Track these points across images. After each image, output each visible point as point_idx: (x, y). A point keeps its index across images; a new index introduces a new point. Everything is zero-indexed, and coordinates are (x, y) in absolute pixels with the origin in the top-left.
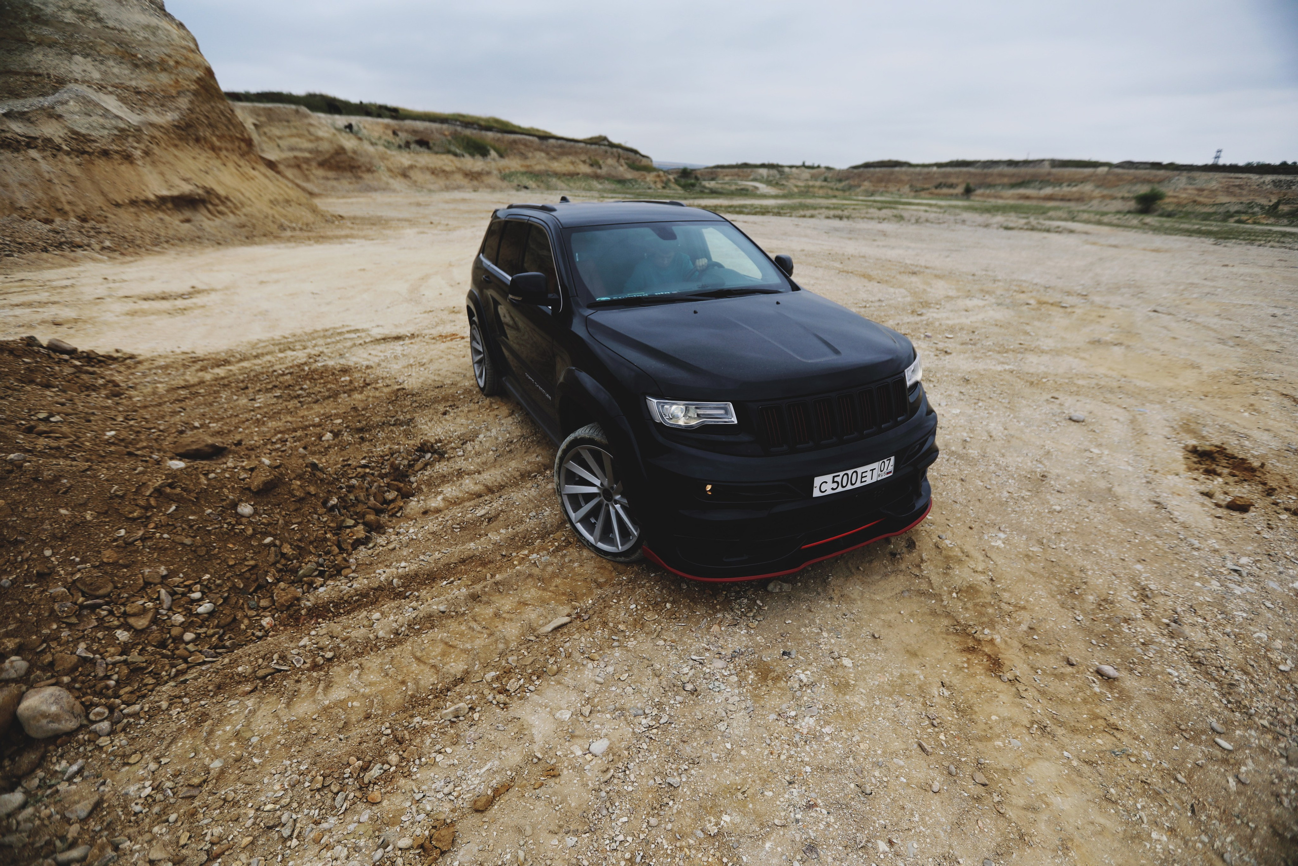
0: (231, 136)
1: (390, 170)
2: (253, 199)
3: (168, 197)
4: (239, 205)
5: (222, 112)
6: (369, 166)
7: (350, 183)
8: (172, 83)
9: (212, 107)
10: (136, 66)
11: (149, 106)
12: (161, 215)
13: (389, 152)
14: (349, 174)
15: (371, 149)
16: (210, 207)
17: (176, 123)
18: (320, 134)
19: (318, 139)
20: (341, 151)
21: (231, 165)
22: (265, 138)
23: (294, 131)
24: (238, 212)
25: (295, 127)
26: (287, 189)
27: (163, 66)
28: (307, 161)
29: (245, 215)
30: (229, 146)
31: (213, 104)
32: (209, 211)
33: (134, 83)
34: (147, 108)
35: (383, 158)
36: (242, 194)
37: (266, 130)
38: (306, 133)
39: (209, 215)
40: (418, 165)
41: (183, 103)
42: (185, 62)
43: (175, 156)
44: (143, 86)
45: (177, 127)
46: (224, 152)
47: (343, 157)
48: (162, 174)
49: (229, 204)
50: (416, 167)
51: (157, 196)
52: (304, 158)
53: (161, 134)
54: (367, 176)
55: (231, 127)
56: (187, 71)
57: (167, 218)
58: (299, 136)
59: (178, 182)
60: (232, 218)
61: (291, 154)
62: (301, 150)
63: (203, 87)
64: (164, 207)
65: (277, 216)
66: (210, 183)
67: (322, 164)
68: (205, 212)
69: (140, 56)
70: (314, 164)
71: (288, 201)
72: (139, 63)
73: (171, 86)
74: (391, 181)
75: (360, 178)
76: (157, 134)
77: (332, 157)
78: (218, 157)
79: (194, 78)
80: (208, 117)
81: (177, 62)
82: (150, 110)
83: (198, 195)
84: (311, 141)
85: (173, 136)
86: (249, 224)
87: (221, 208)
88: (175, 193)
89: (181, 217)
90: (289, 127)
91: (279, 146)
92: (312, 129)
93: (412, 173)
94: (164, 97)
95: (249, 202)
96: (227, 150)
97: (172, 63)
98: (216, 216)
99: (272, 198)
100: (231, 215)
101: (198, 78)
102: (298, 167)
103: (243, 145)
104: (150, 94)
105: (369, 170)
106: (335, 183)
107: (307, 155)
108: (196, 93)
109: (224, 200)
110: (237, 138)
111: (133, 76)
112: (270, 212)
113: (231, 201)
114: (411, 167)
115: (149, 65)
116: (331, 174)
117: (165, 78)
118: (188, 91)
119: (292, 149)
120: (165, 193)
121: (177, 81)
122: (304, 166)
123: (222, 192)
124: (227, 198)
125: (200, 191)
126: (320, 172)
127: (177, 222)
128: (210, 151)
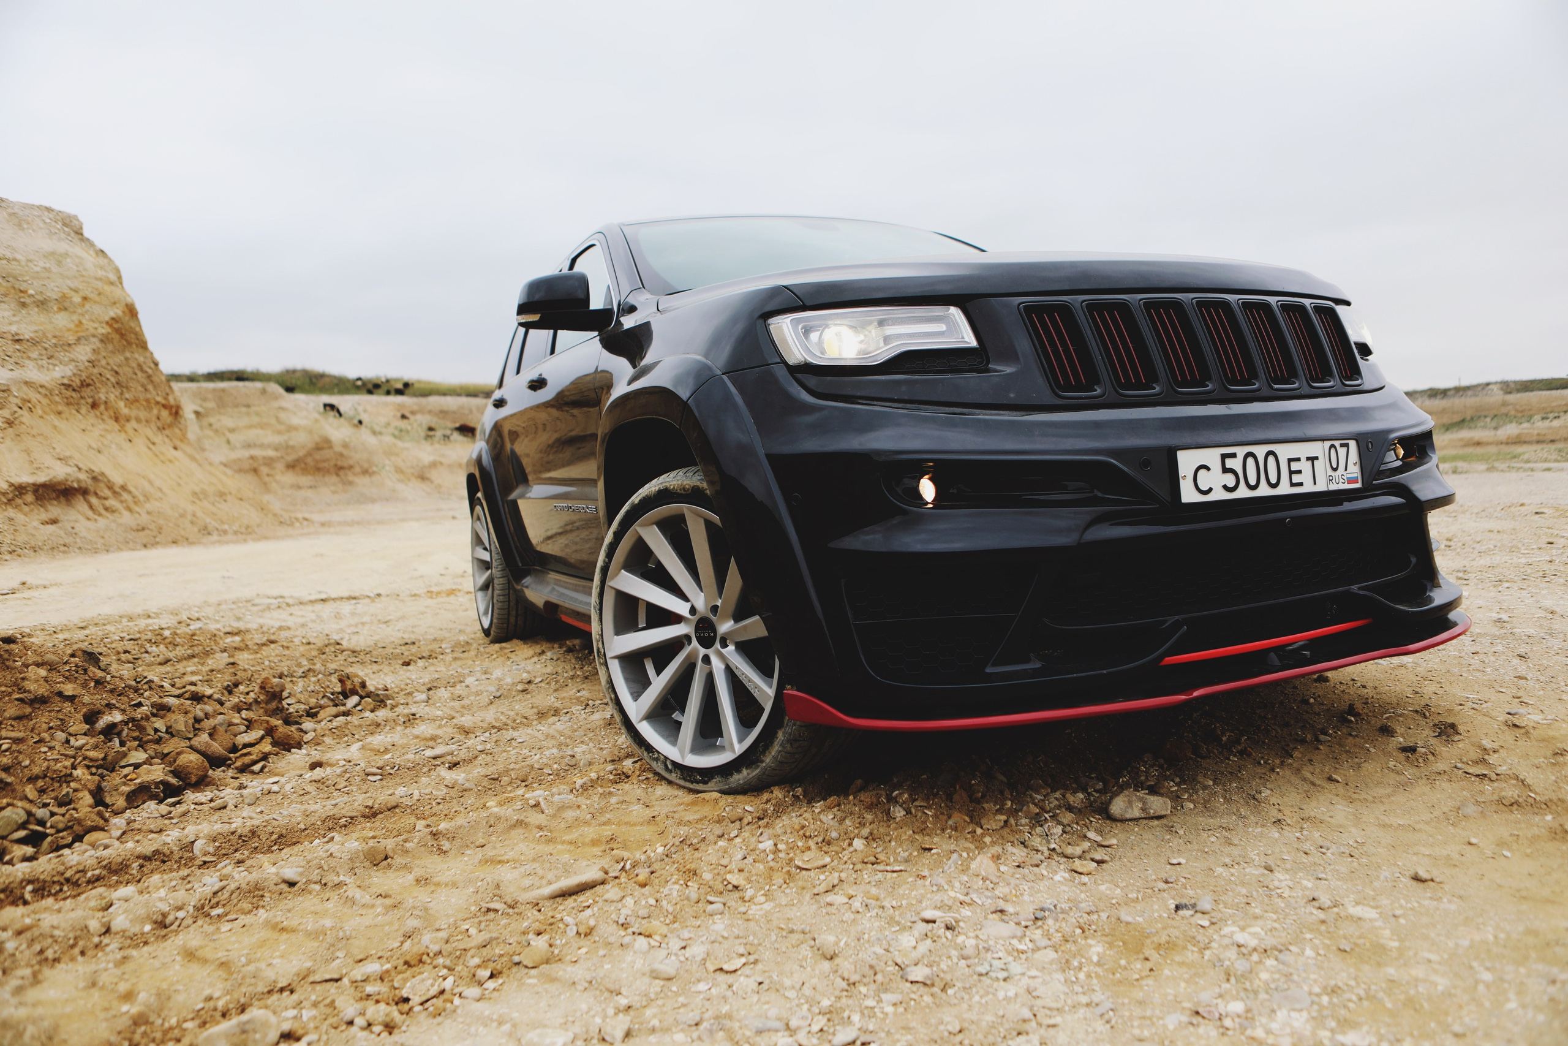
0: (147, 401)
1: (399, 470)
2: (165, 490)
3: (29, 485)
4: (142, 498)
5: (139, 365)
6: (366, 465)
7: (334, 492)
8: (72, 326)
9: (127, 359)
10: (24, 305)
11: (29, 358)
12: (11, 512)
13: (400, 444)
14: (334, 479)
15: (372, 441)
16: (94, 500)
17: (66, 381)
18: (295, 421)
19: (291, 428)
20: (325, 444)
21: (140, 442)
22: (209, 432)
23: (256, 420)
24: (137, 509)
25: (257, 414)
26: (224, 478)
27: (63, 304)
28: (269, 462)
29: (148, 513)
30: (143, 414)
31: (128, 354)
32: (91, 507)
33: (14, 329)
34: (27, 362)
35: (389, 453)
36: (151, 483)
37: (212, 420)
38: (273, 421)
39: (90, 513)
40: (443, 460)
41: (83, 353)
42: (97, 298)
43: (55, 427)
44: (27, 331)
45: (67, 386)
46: (133, 424)
47: (327, 454)
48: (28, 452)
49: (125, 496)
50: (441, 464)
51: (12, 485)
52: (264, 458)
53: (38, 396)
54: (362, 481)
55: (150, 387)
56: (97, 310)
57: (20, 517)
58: (262, 426)
59: (49, 461)
60: (126, 518)
61: (246, 453)
62: (262, 446)
63: (117, 331)
64: (19, 501)
65: (199, 514)
66: (102, 465)
67: (291, 466)
68: (84, 507)
69: (31, 292)
70: (280, 466)
71: (222, 495)
72: (28, 300)
73: (69, 330)
74: (400, 487)
75: (351, 483)
76: (33, 396)
77: (309, 454)
78: (122, 429)
79: (107, 318)
80: (117, 373)
81: (85, 298)
82: (30, 364)
83: (79, 481)
84: (279, 433)
85: (57, 399)
86: (152, 526)
87: (112, 502)
88: (41, 478)
89: (44, 516)
90: (248, 414)
91: (228, 442)
92: (283, 415)
93: (433, 474)
94: (56, 345)
95: (160, 494)
96: (138, 420)
97: (77, 299)
98: (100, 515)
99: (197, 489)
100: (126, 513)
101: (113, 319)
102: (255, 471)
103: (165, 413)
104: (34, 342)
105: (365, 472)
106: (309, 493)
107: (271, 453)
108: (105, 340)
109: (117, 491)
110: (158, 403)
111: (16, 319)
112: (190, 508)
113: (130, 492)
114: (434, 465)
115: (42, 304)
116: (305, 480)
117: (62, 321)
118: (94, 336)
119: (248, 446)
120: (26, 478)
121: (80, 322)
122: (264, 470)
123: (117, 479)
124: (123, 488)
125: (83, 476)
126: (289, 478)
127: (36, 523)
128: (112, 422)
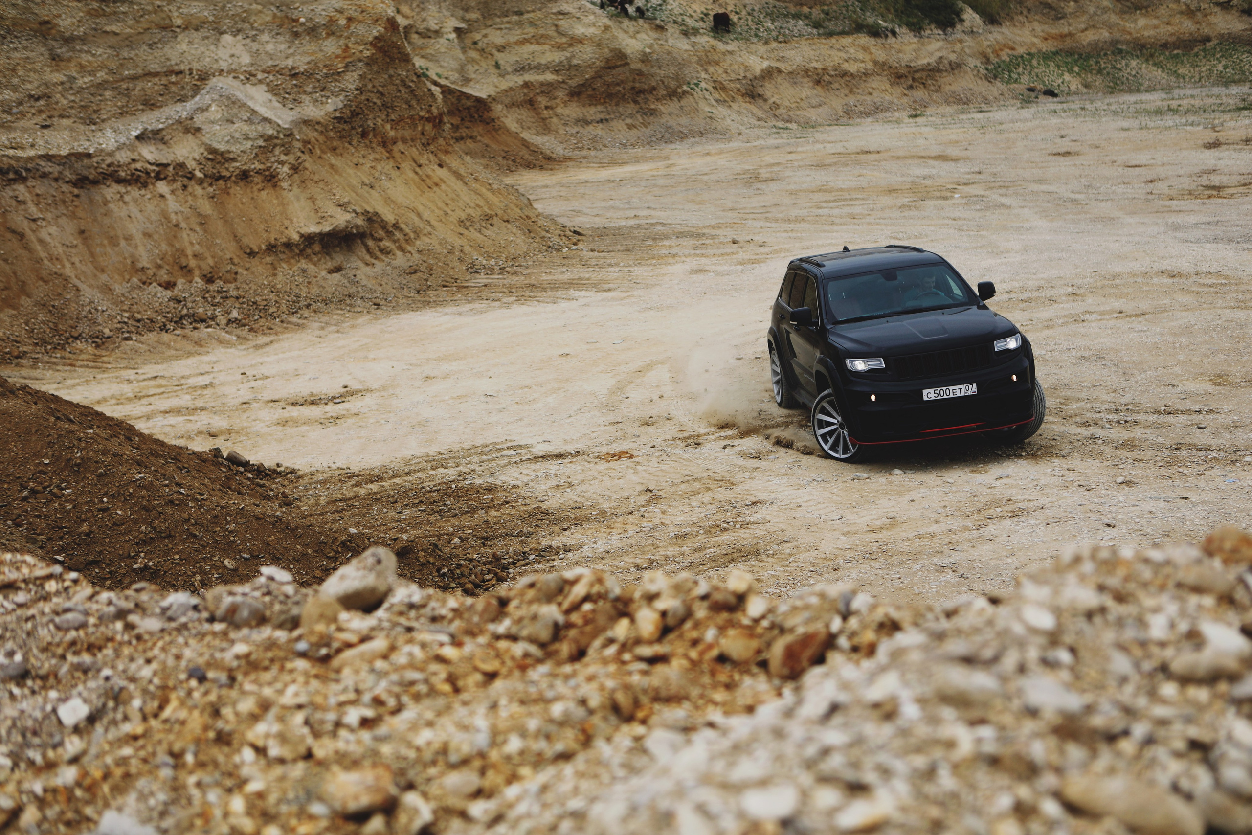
0: (411, 117)
1: (719, 86)
2: (433, 222)
3: (315, 234)
4: (412, 235)
5: (403, 81)
6: (673, 84)
7: (630, 127)
8: (339, 52)
9: (391, 77)
10: (296, 35)
11: (305, 92)
12: (303, 264)
13: (721, 46)
14: (631, 108)
15: (680, 45)
16: (370, 243)
17: (338, 115)
18: (580, 30)
19: (576, 41)
20: (619, 59)
21: (407, 166)
23: (531, 31)
24: (409, 248)
25: (532, 23)
27: (331, 29)
28: (548, 89)
29: (419, 252)
30: (408, 133)
31: (391, 72)
32: (368, 250)
33: (290, 62)
34: (304, 97)
35: (707, 60)
36: (419, 215)
37: (477, 36)
38: (551, 32)
39: (367, 257)
40: (782, 66)
41: (351, 81)
42: (360, 17)
43: (332, 166)
44: (301, 62)
45: (339, 119)
46: (400, 146)
47: (621, 73)
48: (312, 199)
49: (398, 235)
50: (780, 71)
51: (302, 236)
52: (542, 84)
53: (315, 134)
54: (668, 108)
55: (414, 103)
56: (361, 29)
57: (311, 268)
58: (538, 40)
59: (332, 210)
60: (400, 259)
61: (519, 80)
62: (539, 68)
63: (380, 50)
64: (309, 251)
65: (467, 249)
66: (376, 204)
67: (575, 94)
68: (363, 252)
69: (302, 20)
70: (561, 94)
72: (300, 29)
73: (337, 57)
74: (721, 111)
75: (653, 112)
76: (312, 135)
77: (598, 76)
78: (391, 157)
79: (370, 39)
80: (382, 94)
81: (350, 19)
82: (306, 99)
83: (357, 227)
84: (559, 47)
85: (332, 134)
86: (423, 268)
87: (386, 243)
88: (327, 228)
89: (330, 265)
90: (520, 24)
91: (497, 66)
92: (563, 23)
93: (768, 89)
94: (327, 76)
95: (429, 228)
96: (404, 141)
97: (343, 22)
98: (376, 258)
99: (463, 216)
100: (399, 254)
101: (376, 38)
102: (531, 103)
104: (309, 75)
105: (674, 94)
106: (599, 130)
107: (549, 77)
108: (370, 62)
109: (390, 229)
110: (422, 118)
111: (291, 51)
112: (458, 242)
113: (401, 230)
114: (769, 74)
115: (312, 31)
116: (593, 112)
117: (331, 47)
118: (360, 60)
119: (521, 69)
120: (313, 229)
121: (347, 47)
122: (543, 101)
123: (389, 217)
124: (396, 226)
125: (360, 221)
126: (573, 110)
127: (324, 273)
128: (380, 149)
